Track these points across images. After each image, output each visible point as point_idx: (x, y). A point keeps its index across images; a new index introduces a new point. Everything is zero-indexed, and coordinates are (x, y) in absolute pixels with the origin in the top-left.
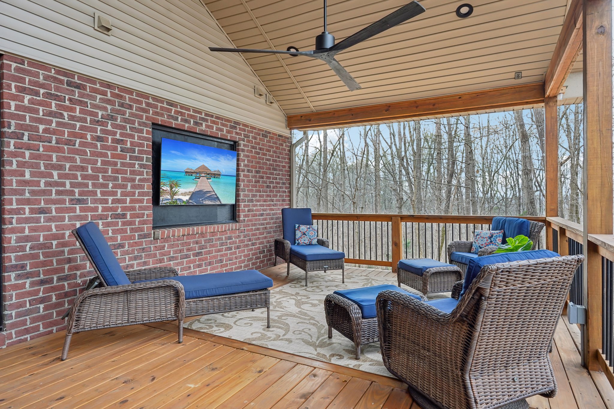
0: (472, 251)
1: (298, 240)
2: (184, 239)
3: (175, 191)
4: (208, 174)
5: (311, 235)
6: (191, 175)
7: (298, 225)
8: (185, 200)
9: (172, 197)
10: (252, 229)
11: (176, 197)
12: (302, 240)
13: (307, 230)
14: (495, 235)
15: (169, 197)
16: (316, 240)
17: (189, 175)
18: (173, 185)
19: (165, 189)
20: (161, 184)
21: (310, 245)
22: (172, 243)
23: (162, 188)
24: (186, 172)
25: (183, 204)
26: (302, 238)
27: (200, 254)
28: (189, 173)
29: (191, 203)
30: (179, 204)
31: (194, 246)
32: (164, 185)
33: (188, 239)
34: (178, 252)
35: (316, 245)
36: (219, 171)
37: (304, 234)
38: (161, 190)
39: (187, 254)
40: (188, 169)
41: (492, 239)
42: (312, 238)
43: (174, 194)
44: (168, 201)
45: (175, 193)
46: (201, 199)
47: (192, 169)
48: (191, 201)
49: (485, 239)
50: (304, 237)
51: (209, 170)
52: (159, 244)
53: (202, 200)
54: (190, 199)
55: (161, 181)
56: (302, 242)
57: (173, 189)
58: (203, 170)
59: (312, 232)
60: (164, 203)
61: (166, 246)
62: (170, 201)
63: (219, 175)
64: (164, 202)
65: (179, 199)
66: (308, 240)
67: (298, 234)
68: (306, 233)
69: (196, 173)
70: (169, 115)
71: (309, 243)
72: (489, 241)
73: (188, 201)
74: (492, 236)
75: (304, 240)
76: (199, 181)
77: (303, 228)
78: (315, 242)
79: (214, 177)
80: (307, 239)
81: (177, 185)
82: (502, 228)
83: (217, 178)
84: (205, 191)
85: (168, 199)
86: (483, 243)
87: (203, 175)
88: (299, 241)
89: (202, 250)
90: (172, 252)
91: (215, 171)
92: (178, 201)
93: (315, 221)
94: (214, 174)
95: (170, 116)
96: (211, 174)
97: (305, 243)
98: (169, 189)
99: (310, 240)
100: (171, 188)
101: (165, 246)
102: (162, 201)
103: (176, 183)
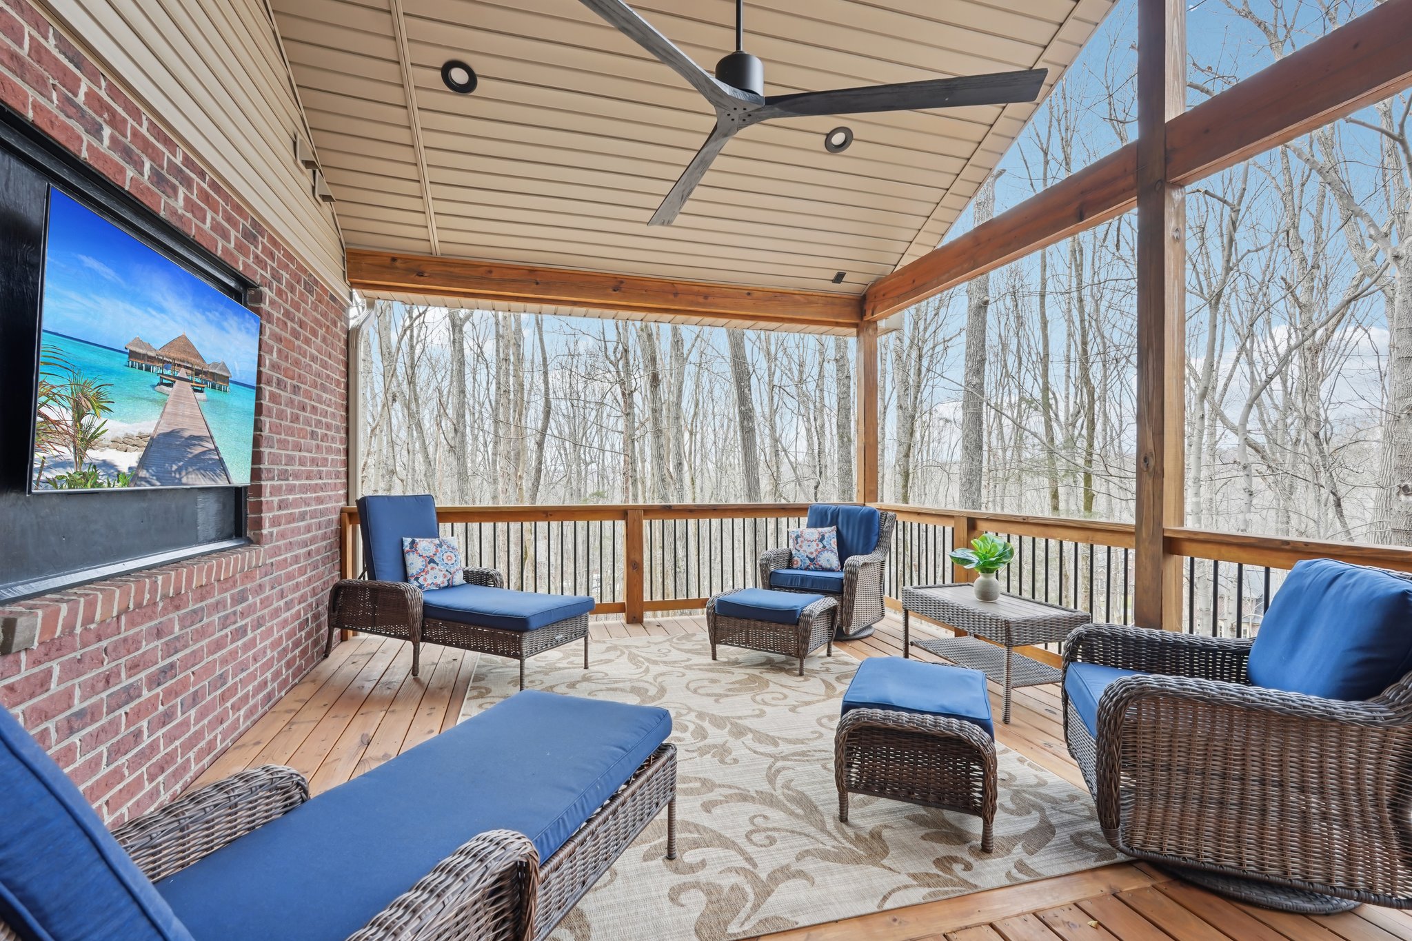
0: (795, 566)
1: (417, 579)
2: (119, 627)
3: (90, 426)
4: (198, 373)
5: (450, 563)
6: (148, 369)
7: (409, 540)
8: (124, 469)
9: (79, 454)
10: (285, 560)
11: (93, 455)
12: (428, 577)
13: (437, 551)
14: (826, 536)
15: (68, 454)
16: (461, 574)
17: (141, 368)
18: (83, 401)
19: (53, 416)
20: (41, 390)
21: (450, 586)
22: (78, 655)
23: (44, 410)
24: (133, 355)
25: (118, 487)
26: (427, 573)
27: (169, 674)
28: (139, 359)
29: (144, 479)
30: (105, 488)
31: (152, 646)
32: (51, 396)
33: (132, 623)
34: (101, 685)
35: (463, 584)
36: (224, 367)
37: (432, 561)
38: (39, 419)
39: (132, 685)
40: (139, 342)
41: (825, 542)
42: (452, 570)
43: (89, 441)
44: (61, 472)
45: (94, 437)
46: (175, 467)
47: (149, 347)
48: (143, 473)
49: (814, 544)
50: (432, 569)
51: (198, 356)
52: (24, 673)
53: (179, 470)
54: (143, 463)
55: (41, 378)
56: (429, 581)
57: (86, 420)
58: (182, 356)
59: (449, 554)
60: (48, 481)
61: (56, 671)
62: (72, 471)
63: (226, 380)
64: (47, 475)
65: (106, 465)
66: (445, 576)
67: (415, 563)
68: (436, 559)
69: (163, 362)
70: (68, 99)
71: (446, 584)
72: (821, 546)
73: (134, 476)
74: (823, 536)
75: (435, 577)
76: (172, 395)
77: (425, 545)
78: (459, 579)
79: (214, 387)
80: (442, 574)
81: (101, 404)
82: (834, 521)
83: (220, 389)
84: (187, 434)
85: (63, 464)
86: (813, 550)
87: (182, 373)
88: (421, 580)
89: (174, 658)
90: (77, 693)
91: (215, 365)
92: (100, 472)
93: (445, 528)
94: (213, 374)
95: (67, 103)
96: (206, 373)
97: (437, 585)
98: (68, 416)
99: (449, 576)
100: (79, 414)
101: (49, 673)
102: (41, 470)
103: (98, 396)
